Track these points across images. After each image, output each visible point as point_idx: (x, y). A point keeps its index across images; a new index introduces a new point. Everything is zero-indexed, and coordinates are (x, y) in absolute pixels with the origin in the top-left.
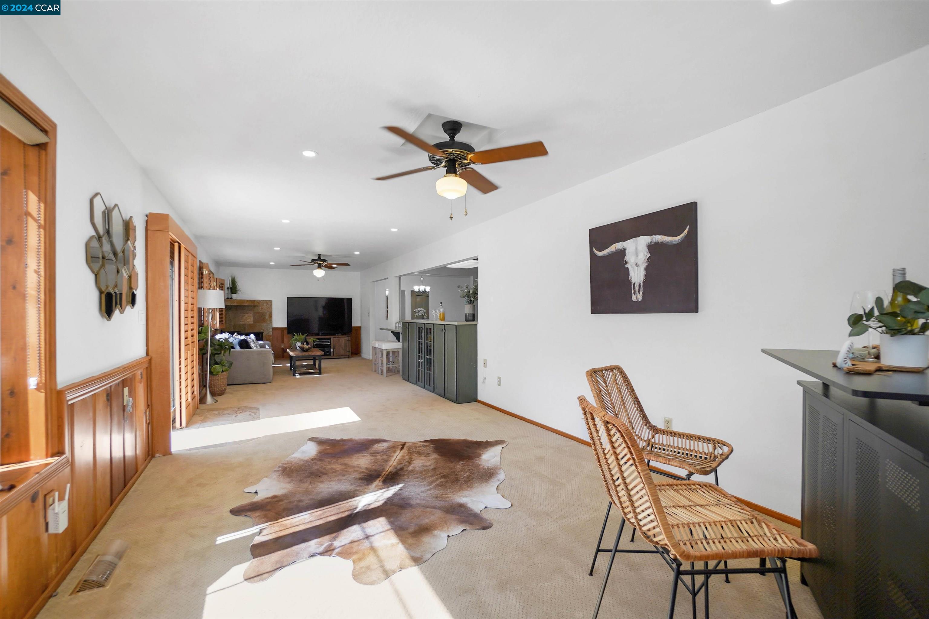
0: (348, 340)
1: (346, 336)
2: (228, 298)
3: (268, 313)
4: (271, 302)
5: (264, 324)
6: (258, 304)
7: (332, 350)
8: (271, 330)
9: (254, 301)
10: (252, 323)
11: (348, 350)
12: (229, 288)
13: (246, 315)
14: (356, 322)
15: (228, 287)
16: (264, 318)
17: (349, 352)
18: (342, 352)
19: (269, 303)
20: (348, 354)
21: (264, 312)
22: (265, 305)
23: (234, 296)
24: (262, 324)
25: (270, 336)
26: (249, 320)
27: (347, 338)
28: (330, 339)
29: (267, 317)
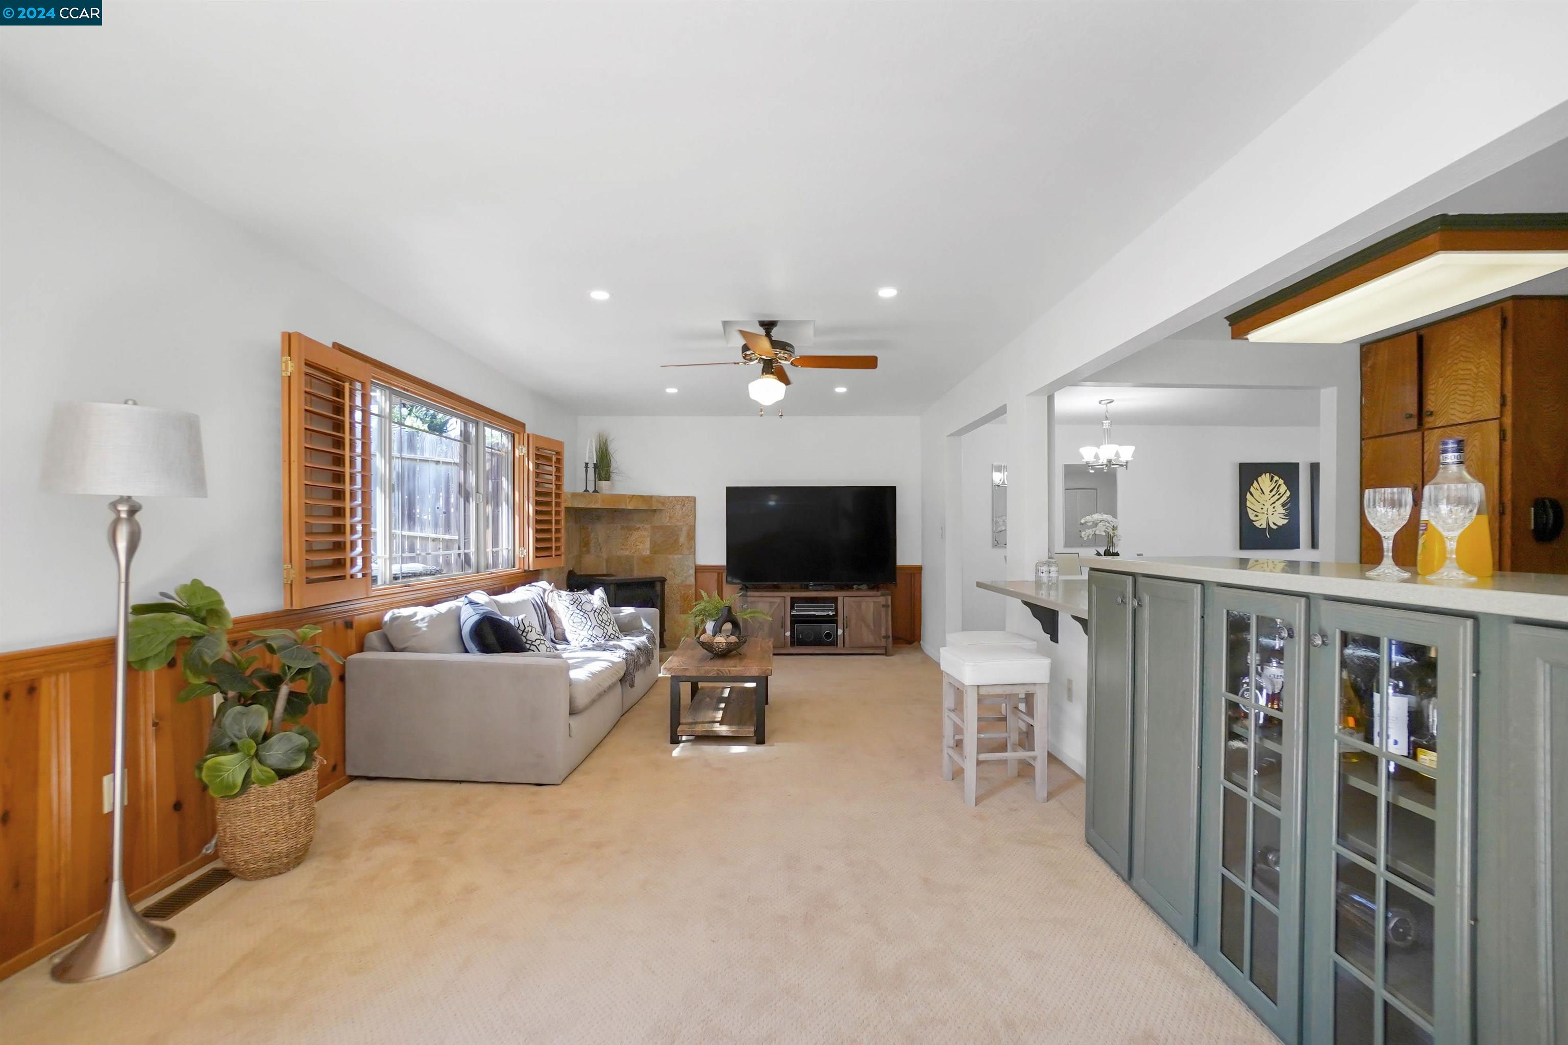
0: (883, 606)
1: (879, 593)
2: (586, 491)
3: (685, 529)
4: (693, 500)
5: (676, 557)
6: (660, 507)
7: (840, 632)
8: (692, 572)
9: (651, 497)
10: (648, 553)
11: (883, 633)
12: (591, 466)
13: (636, 534)
14: (906, 555)
15: (587, 464)
16: (676, 541)
17: (886, 637)
18: (868, 638)
19: (689, 503)
20: (883, 643)
21: (676, 526)
22: (678, 507)
23: (604, 484)
24: (670, 556)
25: (689, 586)
26: (641, 546)
27: (882, 600)
28: (835, 600)
29: (682, 539)
